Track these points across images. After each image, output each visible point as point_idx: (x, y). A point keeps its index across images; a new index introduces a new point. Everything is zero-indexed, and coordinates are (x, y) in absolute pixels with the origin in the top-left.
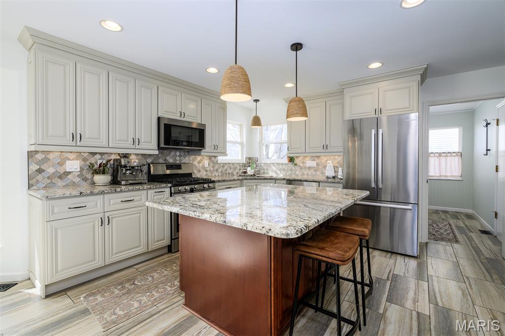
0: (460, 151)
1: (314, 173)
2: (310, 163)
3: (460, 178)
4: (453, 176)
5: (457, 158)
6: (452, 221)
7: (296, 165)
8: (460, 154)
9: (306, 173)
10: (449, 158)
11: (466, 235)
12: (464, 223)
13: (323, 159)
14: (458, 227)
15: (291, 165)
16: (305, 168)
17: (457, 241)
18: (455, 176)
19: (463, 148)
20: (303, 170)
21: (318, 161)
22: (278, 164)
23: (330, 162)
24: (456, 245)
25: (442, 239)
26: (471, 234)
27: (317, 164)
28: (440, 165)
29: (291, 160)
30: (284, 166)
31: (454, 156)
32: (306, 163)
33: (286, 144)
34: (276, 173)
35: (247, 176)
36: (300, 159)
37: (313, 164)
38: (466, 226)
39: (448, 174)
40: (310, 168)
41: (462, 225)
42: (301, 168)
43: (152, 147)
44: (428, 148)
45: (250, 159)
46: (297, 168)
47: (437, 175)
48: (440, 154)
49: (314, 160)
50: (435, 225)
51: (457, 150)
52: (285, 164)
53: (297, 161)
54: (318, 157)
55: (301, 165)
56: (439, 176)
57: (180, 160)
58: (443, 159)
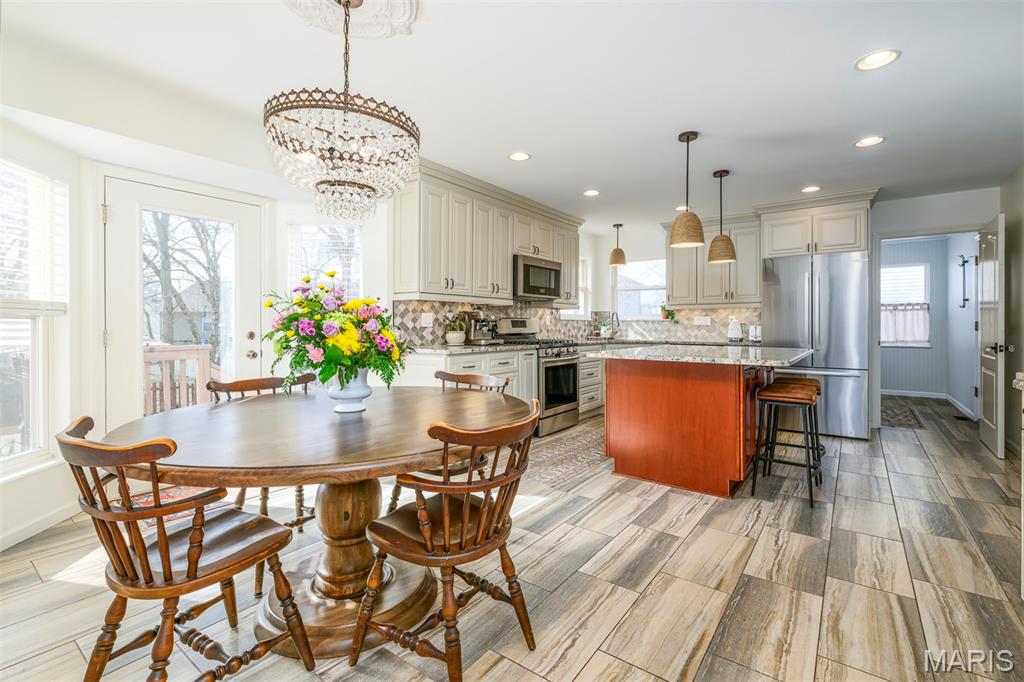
0: (928, 302)
1: (707, 334)
2: (700, 319)
3: (927, 345)
4: (915, 342)
5: (921, 313)
6: (914, 408)
7: (677, 322)
8: (926, 306)
9: (693, 334)
10: (908, 313)
11: (934, 420)
12: (933, 410)
13: (723, 314)
14: (922, 413)
15: (668, 324)
16: (692, 327)
17: (921, 427)
18: (920, 342)
19: (931, 299)
20: (689, 331)
21: (714, 316)
22: (645, 321)
23: (733, 317)
24: (918, 431)
25: (901, 425)
26: (943, 420)
27: (712, 320)
28: (895, 324)
29: (669, 315)
30: (656, 325)
31: (917, 310)
32: (693, 319)
33: (665, 291)
34: (642, 334)
35: (601, 339)
36: (682, 313)
37: (706, 321)
38: (936, 412)
39: (909, 338)
40: (699, 327)
41: (930, 411)
42: (686, 328)
43: (507, 296)
44: (879, 298)
45: (596, 314)
46: (679, 327)
47: (891, 339)
48: (895, 307)
49: (707, 315)
50: (889, 412)
51: (921, 300)
52: (659, 322)
53: (677, 317)
54: (712, 310)
55: (686, 322)
56: (894, 342)
57: (521, 314)
58: (900, 315)
